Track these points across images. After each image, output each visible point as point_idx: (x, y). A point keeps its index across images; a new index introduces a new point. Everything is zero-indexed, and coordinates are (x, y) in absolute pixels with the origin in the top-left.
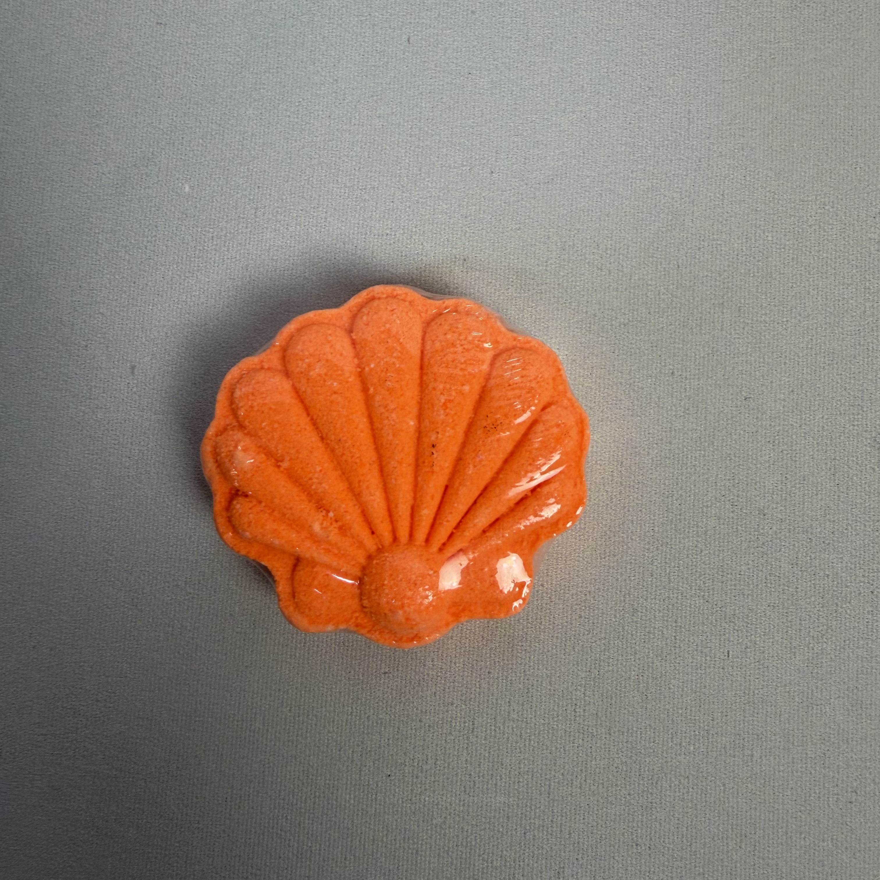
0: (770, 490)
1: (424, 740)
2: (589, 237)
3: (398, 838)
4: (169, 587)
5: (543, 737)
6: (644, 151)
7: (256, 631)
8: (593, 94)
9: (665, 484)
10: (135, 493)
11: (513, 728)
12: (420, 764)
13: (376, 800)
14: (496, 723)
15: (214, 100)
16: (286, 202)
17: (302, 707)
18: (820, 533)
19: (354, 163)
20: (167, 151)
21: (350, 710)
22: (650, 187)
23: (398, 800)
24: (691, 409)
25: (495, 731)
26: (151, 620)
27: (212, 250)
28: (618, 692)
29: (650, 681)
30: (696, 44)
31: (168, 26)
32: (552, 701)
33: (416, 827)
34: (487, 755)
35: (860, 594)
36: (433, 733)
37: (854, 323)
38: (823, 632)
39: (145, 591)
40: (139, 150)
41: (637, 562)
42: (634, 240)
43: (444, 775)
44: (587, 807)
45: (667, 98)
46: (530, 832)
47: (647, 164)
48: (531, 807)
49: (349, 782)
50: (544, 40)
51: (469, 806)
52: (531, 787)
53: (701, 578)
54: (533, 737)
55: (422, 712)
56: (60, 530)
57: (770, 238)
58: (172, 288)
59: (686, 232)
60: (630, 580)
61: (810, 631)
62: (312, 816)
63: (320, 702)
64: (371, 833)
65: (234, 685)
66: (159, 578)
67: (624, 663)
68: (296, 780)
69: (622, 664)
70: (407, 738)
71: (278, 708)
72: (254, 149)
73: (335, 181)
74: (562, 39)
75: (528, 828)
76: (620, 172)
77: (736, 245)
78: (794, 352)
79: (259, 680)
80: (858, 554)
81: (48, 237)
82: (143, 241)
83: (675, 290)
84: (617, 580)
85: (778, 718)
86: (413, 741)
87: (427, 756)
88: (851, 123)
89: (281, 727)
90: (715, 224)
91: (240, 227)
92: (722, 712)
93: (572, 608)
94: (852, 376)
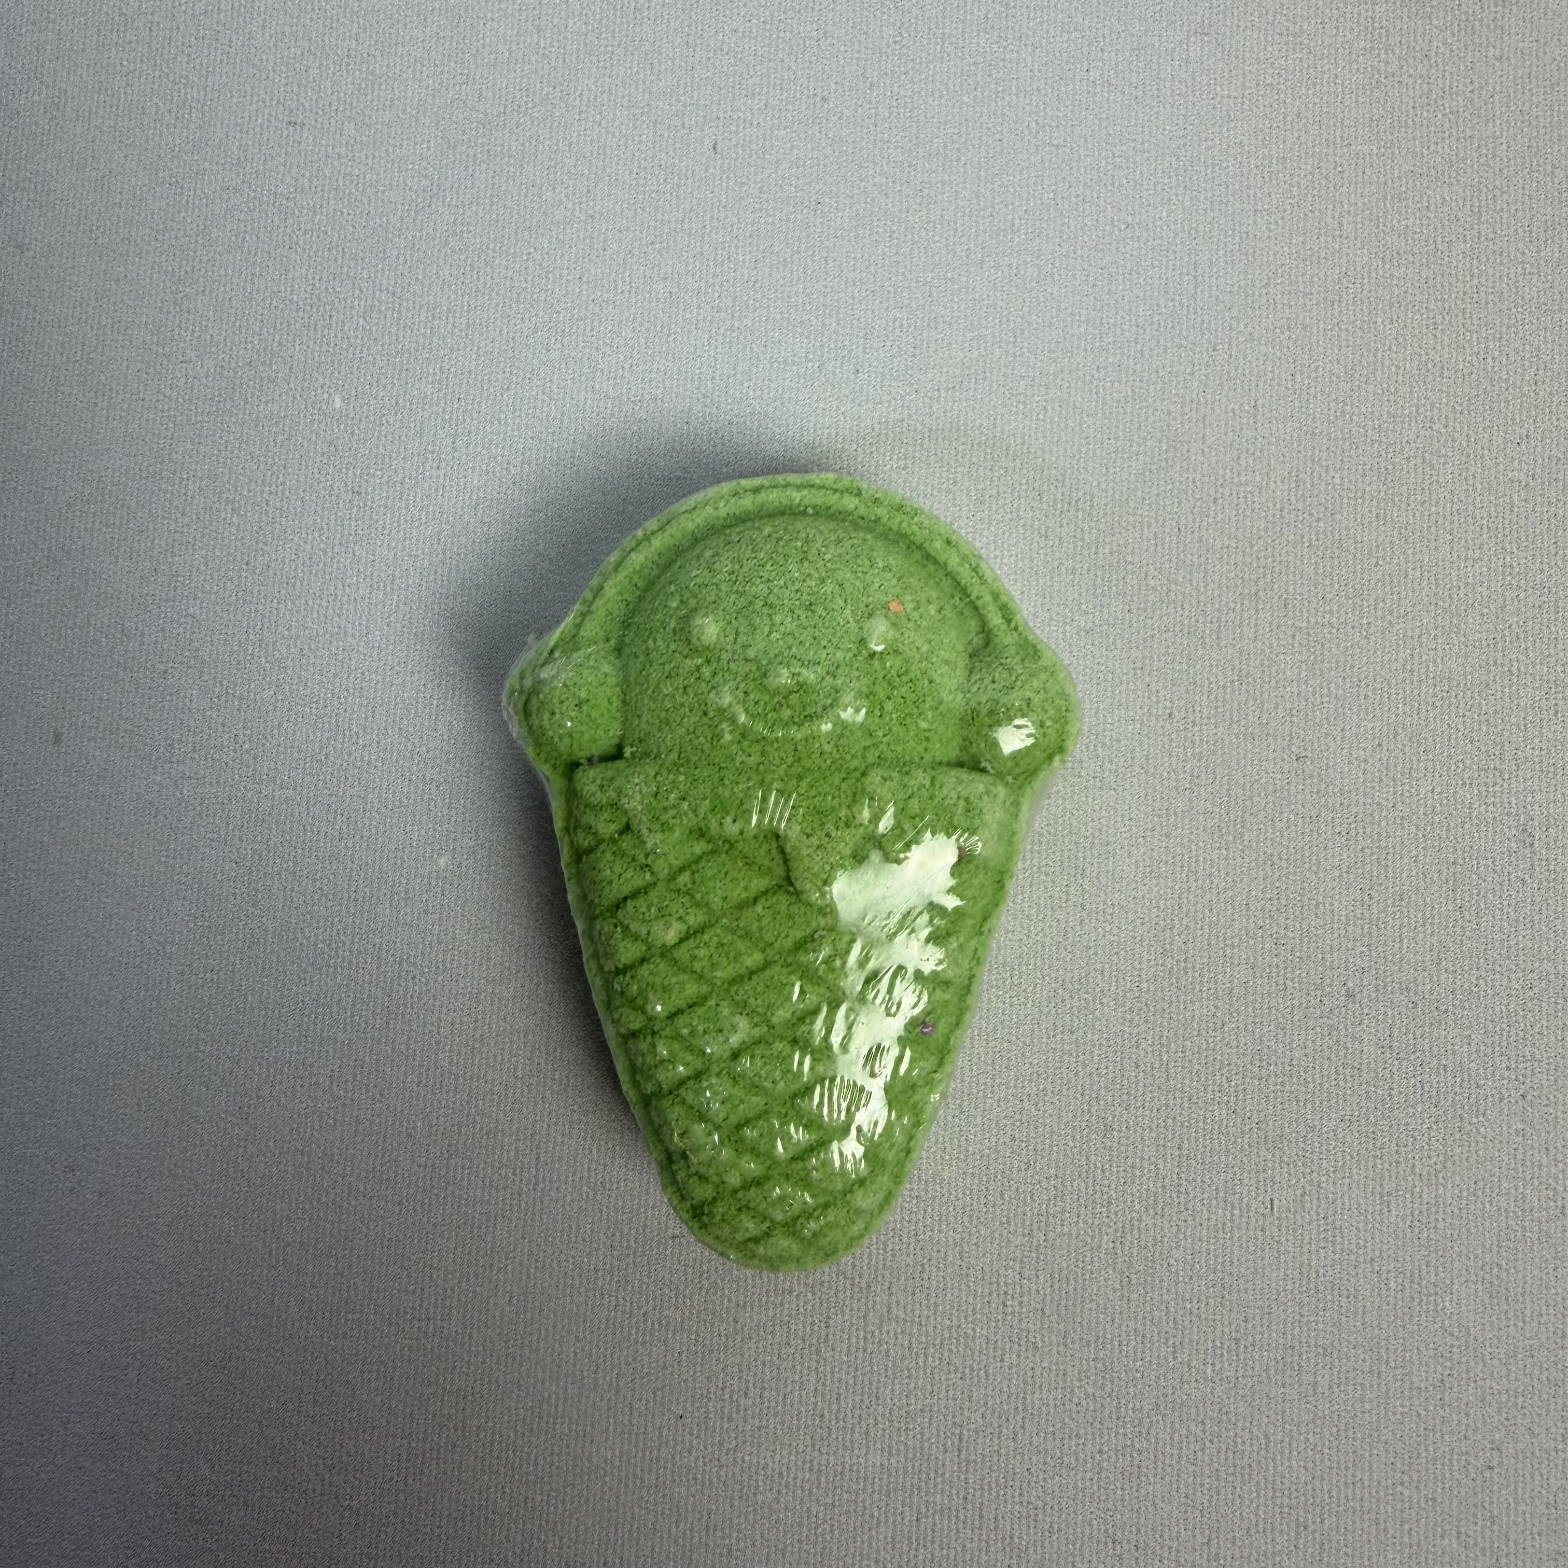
0: (1343, 918)
1: (742, 1355)
2: (1024, 481)
3: (697, 1526)
4: (302, 1086)
5: (950, 1350)
6: (1119, 332)
7: (453, 1162)
8: (1031, 236)
9: (1158, 907)
10: (246, 924)
11: (895, 1334)
12: (735, 1398)
13: (658, 1460)
14: (866, 1325)
15: (385, 252)
16: (507, 425)
17: (530, 1297)
18: (1431, 993)
19: (622, 358)
20: (305, 339)
21: (614, 1303)
22: (1130, 394)
23: (697, 1459)
24: (1203, 776)
25: (865, 1339)
26: (271, 1144)
27: (379, 506)
28: (1079, 1271)
29: (1135, 1251)
30: (1207, 149)
31: (307, 127)
32: (964, 1287)
33: (727, 1507)
34: (851, 1382)
35: (1501, 1100)
36: (758, 1342)
37: (1485, 627)
38: (1438, 1167)
39: (261, 1093)
40: (257, 338)
41: (1112, 1042)
42: (1103, 486)
43: (775, 1417)
44: (1026, 1474)
45: (1158, 241)
46: (927, 1517)
47: (1123, 354)
48: (928, 1474)
49: (611, 1428)
50: (945, 146)
51: (819, 1471)
52: (929, 1439)
53: (1224, 1071)
54: (932, 1350)
55: (738, 1305)
56: (117, 987)
57: (1338, 481)
58: (311, 573)
59: (1191, 470)
60: (1099, 1075)
61: (1414, 1166)
62: (547, 1488)
63: (561, 1287)
64: (651, 1517)
65: (414, 1258)
66: (286, 1070)
67: (1090, 1221)
68: (520, 1423)
69: (1085, 1222)
70: (711, 1351)
71: (489, 1298)
72: (453, 334)
73: (590, 388)
74: (976, 142)
75: (924, 1510)
76: (1077, 369)
77: (1279, 493)
78: (1381, 676)
79: (455, 1248)
80: (1498, 1028)
81: (102, 486)
82: (262, 492)
83: (1173, 571)
84: (1077, 1074)
85: (1359, 1318)
86: (722, 1356)
87: (747, 1382)
88: (1475, 281)
89: (494, 1330)
90: (1242, 457)
91: (428, 468)
92: (1261, 1308)
93: (997, 1123)
94: (1483, 718)
